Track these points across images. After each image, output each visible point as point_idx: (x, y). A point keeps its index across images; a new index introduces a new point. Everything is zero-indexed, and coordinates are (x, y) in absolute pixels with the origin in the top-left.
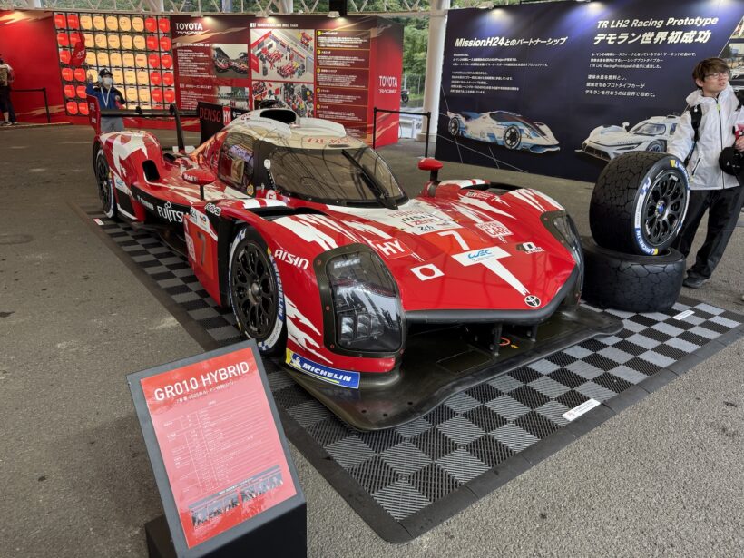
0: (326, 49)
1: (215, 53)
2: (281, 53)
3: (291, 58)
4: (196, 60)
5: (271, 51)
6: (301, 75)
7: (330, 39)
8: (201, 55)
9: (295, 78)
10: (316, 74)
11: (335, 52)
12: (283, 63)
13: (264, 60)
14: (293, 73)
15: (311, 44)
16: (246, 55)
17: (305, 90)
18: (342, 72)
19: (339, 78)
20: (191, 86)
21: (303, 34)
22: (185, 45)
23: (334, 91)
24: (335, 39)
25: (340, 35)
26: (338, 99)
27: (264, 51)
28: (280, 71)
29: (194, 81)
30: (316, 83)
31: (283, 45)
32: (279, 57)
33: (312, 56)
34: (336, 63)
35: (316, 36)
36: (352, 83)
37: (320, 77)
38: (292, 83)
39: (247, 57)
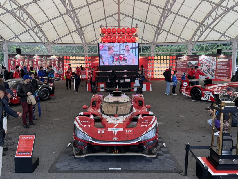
0: (219, 61)
1: (188, 63)
2: (207, 62)
3: (210, 63)
4: (183, 64)
5: (204, 62)
6: (212, 67)
7: (220, 59)
8: (184, 63)
9: (211, 67)
10: (216, 66)
11: (221, 62)
12: (208, 64)
13: (202, 64)
14: (210, 66)
15: (215, 60)
16: (197, 63)
17: (213, 70)
18: (223, 65)
19: (222, 67)
20: (180, 70)
21: (213, 58)
22: (180, 61)
23: (221, 70)
24: (221, 59)
25: (223, 58)
26: (222, 71)
27: (202, 62)
28: (207, 66)
29: (181, 69)
30: (216, 68)
31: (208, 61)
32: (206, 63)
33: (215, 63)
34: (221, 64)
35: (217, 59)
36: (226, 68)
37: (217, 67)
38: (210, 68)
39: (198, 63)
